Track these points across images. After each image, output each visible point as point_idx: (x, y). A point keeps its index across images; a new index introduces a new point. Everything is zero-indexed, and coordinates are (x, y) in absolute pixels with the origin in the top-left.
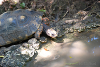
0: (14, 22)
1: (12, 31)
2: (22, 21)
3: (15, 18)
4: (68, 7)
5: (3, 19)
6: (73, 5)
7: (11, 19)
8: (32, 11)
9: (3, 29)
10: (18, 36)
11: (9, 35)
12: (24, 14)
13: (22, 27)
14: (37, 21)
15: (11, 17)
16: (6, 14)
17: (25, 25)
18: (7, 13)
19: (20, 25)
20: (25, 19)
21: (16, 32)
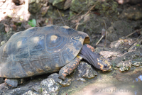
0: (41, 44)
1: (36, 56)
2: (52, 43)
3: (42, 38)
4: (103, 30)
5: (26, 38)
6: (111, 28)
7: (36, 39)
8: (69, 30)
9: (23, 53)
10: (44, 65)
11: (31, 62)
12: (57, 32)
13: (51, 53)
14: (75, 45)
15: (38, 36)
16: (31, 30)
17: (57, 49)
18: (33, 30)
19: (49, 49)
20: (58, 40)
21: (43, 58)
